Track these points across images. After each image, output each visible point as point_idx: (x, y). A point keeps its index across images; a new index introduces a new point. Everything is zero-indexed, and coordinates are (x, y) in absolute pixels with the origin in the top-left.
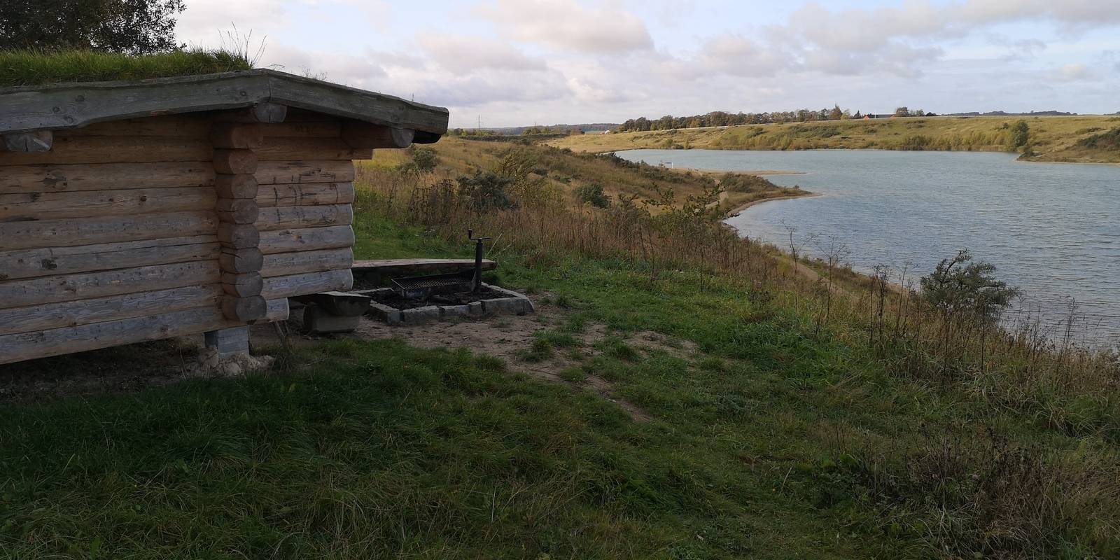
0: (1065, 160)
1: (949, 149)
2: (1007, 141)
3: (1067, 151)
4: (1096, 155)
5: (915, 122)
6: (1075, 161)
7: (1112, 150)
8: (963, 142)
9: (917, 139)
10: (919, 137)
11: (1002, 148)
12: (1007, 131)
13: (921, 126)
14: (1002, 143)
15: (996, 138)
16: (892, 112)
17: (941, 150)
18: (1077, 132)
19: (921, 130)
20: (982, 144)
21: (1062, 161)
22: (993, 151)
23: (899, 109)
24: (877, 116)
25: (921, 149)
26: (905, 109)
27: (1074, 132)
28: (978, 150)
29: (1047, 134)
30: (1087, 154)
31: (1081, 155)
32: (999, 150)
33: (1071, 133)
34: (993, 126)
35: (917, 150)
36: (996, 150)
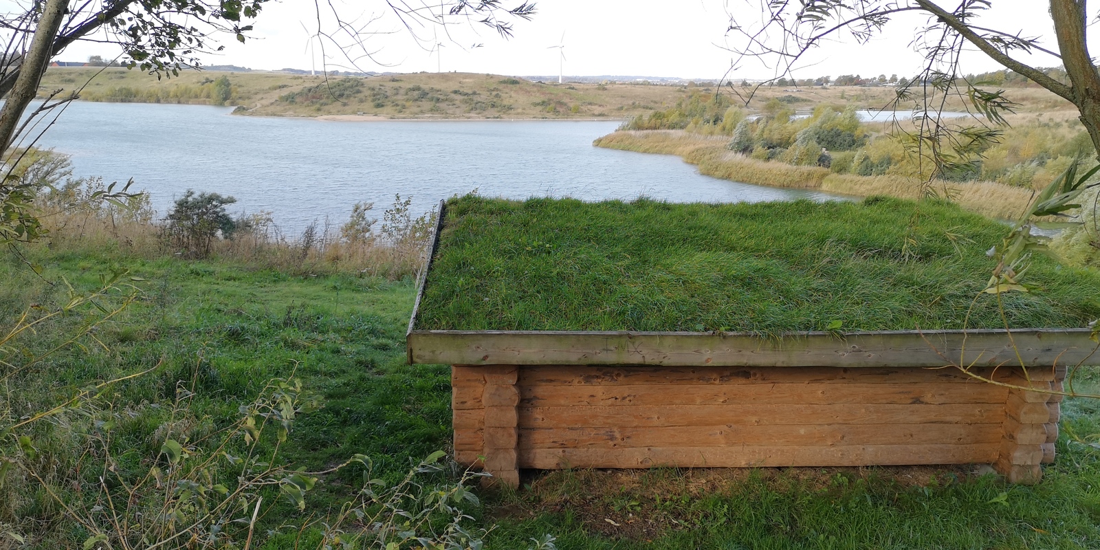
0: (274, 114)
1: (158, 101)
2: (214, 95)
3: (273, 106)
4: (297, 110)
5: (116, 73)
6: (281, 116)
7: (308, 106)
8: (172, 94)
9: (124, 92)
10: (125, 88)
11: (209, 101)
12: (211, 85)
13: (123, 78)
14: (208, 96)
15: (202, 92)
16: (85, 60)
17: (150, 102)
18: (270, 88)
19: (123, 81)
20: (190, 98)
21: (271, 115)
22: (201, 104)
23: (92, 58)
24: (69, 64)
25: (130, 101)
26: (98, 58)
27: (267, 88)
28: (187, 103)
29: (245, 89)
30: (290, 109)
31: (286, 110)
32: (207, 103)
33: (265, 88)
34: (194, 80)
35: (125, 102)
36: (204, 103)
